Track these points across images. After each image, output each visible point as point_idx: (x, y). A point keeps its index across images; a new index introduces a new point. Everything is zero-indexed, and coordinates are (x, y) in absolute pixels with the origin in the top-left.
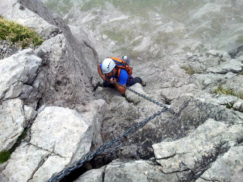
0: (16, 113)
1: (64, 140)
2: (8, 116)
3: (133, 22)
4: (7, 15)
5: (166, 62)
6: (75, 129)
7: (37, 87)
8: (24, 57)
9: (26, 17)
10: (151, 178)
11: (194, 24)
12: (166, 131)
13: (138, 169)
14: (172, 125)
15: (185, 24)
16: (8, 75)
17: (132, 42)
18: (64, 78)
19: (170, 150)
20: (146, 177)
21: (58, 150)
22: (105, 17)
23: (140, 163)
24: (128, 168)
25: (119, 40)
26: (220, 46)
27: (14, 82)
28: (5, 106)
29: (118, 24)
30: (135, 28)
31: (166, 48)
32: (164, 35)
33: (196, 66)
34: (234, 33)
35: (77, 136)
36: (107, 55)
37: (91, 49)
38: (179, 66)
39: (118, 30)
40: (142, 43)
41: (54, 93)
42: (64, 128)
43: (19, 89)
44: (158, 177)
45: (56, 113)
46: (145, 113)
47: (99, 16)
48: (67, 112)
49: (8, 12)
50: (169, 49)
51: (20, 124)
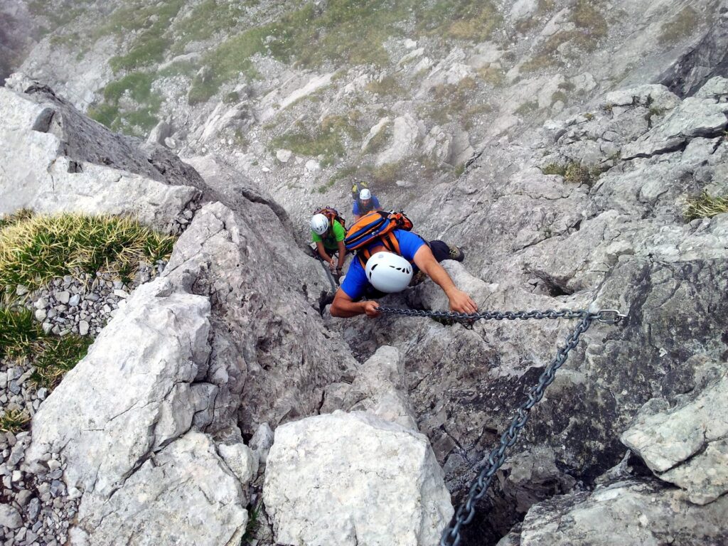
0: (209, 475)
1: (375, 504)
2: (188, 490)
3: (349, 88)
4: (40, 199)
5: (495, 171)
6: (392, 465)
7: (226, 381)
8: (165, 311)
9: (95, 189)
10: (663, 530)
11: (524, 33)
12: (622, 380)
13: (617, 518)
14: (630, 356)
15: (497, 42)
16: (142, 377)
17: (365, 145)
18: (270, 325)
19: (686, 437)
20: (649, 533)
21: (368, 539)
22: (265, 100)
23: (615, 500)
24: (586, 524)
25: (326, 150)
26: (619, 70)
27: (167, 389)
28: (170, 465)
29: (309, 107)
30: (359, 101)
31: (467, 127)
32: (448, 92)
33: (588, 152)
34: (645, 21)
35: (406, 482)
36: (308, 204)
37: (266, 206)
38: (537, 169)
39: (314, 125)
40: (396, 137)
41: (264, 379)
42: (358, 472)
43: (186, 406)
44: (682, 523)
45: (317, 437)
46: (510, 341)
47: (246, 102)
48: (345, 424)
49: (40, 192)
50: (478, 127)
51: (233, 502)
